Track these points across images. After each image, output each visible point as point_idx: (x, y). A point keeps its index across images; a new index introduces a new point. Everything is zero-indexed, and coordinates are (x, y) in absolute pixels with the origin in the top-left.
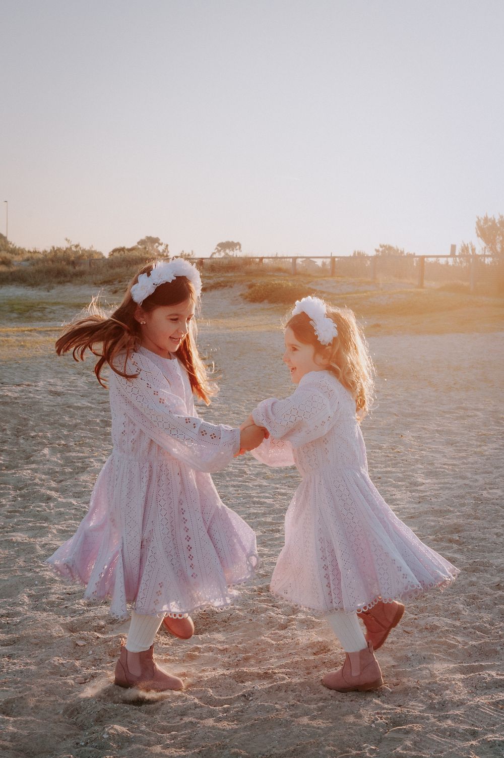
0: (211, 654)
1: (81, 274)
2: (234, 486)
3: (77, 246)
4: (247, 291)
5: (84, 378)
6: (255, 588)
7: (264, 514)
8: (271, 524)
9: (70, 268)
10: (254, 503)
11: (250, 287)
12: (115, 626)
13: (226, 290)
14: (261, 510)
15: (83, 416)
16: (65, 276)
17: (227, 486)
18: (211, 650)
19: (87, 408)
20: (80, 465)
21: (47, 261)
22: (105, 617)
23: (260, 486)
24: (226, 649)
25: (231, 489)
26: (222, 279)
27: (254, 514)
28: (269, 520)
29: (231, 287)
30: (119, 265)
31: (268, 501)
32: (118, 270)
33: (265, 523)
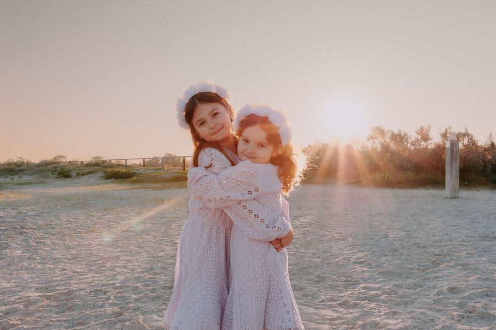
0: (59, 323)
1: (23, 170)
2: (85, 250)
3: (21, 158)
4: (103, 175)
5: (16, 211)
6: (89, 291)
7: (99, 260)
8: (101, 264)
9: (17, 168)
10: (94, 256)
11: (105, 172)
12: (7, 316)
13: (94, 175)
14: (98, 258)
15: (11, 226)
16: (14, 172)
17: (81, 250)
18: (59, 321)
19: (14, 222)
20: (5, 246)
21: (6, 165)
22: (3, 311)
23: (98, 249)
24: (68, 320)
25: (83, 251)
26: (92, 170)
27: (93, 260)
28: (101, 262)
29: (96, 173)
30: (42, 166)
31: (101, 255)
32: (41, 168)
33: (99, 264)
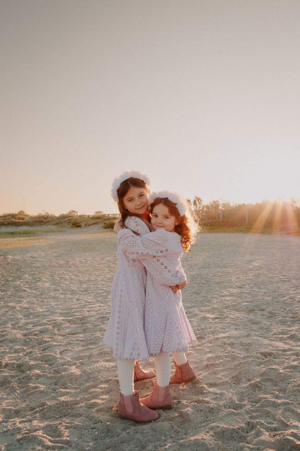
0: (77, 342)
1: (48, 222)
2: (93, 284)
3: (47, 213)
4: (104, 225)
5: (44, 252)
6: (97, 318)
7: (103, 293)
8: (105, 296)
9: (45, 220)
10: (99, 289)
11: (105, 224)
12: (42, 334)
13: (97, 225)
14: (102, 291)
15: (42, 264)
16: (43, 223)
17: (90, 284)
18: (77, 340)
19: (43, 261)
20: (38, 279)
21: (37, 218)
22: (39, 330)
23: (102, 284)
24: (83, 340)
25: (92, 285)
26: (95, 222)
27: (99, 293)
28: (104, 294)
29: (98, 224)
30: (61, 218)
31: (104, 288)
32: (60, 220)
33: (103, 296)
